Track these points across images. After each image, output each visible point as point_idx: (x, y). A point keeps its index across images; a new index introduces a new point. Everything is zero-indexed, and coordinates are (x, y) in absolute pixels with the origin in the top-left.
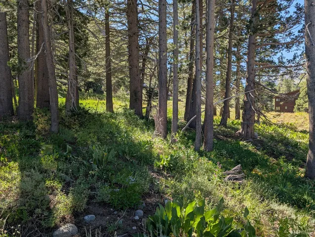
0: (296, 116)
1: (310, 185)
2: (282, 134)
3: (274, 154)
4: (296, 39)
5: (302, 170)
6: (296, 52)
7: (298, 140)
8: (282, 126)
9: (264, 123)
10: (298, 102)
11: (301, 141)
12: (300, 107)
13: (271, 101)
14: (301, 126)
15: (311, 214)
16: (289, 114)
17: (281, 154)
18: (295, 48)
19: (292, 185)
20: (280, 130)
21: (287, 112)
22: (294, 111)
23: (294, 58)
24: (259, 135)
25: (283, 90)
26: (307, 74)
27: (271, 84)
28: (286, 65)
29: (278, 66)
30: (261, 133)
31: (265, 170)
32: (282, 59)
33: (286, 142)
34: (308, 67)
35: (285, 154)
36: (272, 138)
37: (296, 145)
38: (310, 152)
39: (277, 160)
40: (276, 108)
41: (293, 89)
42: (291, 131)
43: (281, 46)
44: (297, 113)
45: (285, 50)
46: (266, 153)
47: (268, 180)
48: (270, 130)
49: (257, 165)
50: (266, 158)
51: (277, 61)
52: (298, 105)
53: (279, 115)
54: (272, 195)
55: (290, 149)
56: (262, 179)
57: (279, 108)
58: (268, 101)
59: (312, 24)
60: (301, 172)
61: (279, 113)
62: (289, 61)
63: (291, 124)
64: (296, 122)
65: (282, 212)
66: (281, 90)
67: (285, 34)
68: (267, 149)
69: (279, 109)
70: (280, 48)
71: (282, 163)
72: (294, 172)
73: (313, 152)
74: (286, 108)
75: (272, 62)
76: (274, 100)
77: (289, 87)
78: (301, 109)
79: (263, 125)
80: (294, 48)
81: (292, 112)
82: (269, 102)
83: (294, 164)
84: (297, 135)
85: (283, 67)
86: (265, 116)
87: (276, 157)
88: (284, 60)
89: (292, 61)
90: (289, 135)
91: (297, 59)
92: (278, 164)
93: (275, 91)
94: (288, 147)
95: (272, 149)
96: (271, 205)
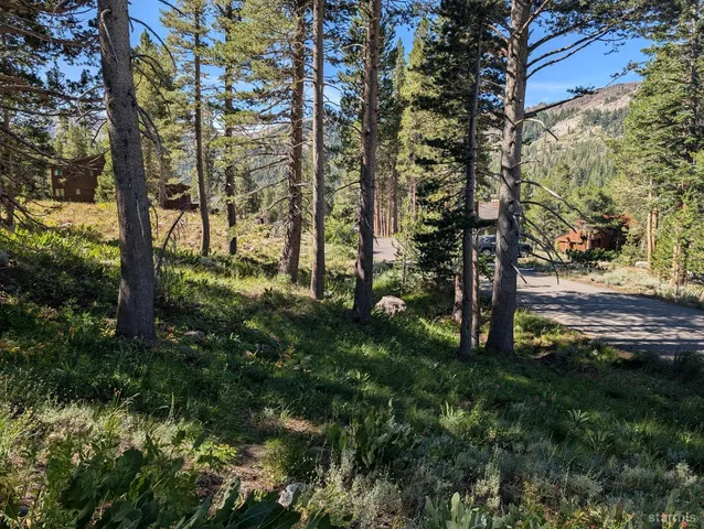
0: (99, 210)
1: (125, 349)
2: (68, 251)
3: (51, 298)
4: (85, 39)
5: (112, 321)
6: (87, 67)
7: (103, 262)
8: (68, 232)
9: (23, 226)
10: (101, 179)
11: (109, 262)
12: (106, 191)
13: (42, 174)
14: (108, 232)
15: (124, 407)
16: (86, 206)
17: (67, 295)
18: (86, 60)
19: (92, 358)
20: (65, 242)
21: (82, 202)
22: (95, 199)
23: (84, 80)
24: (12, 255)
25: (69, 151)
26: (109, 122)
27: (40, 134)
28: (67, 93)
29: (48, 93)
30: (16, 252)
31: (29, 338)
32: (56, 76)
33: (78, 268)
34: (110, 106)
35: (75, 294)
36: (45, 261)
37: (99, 272)
38: (123, 283)
39: (58, 310)
40: (54, 192)
41: (90, 152)
42: (89, 244)
43: (52, 46)
44: (101, 205)
45: (62, 56)
46: (31, 298)
47: (34, 360)
48: (40, 242)
49: (7, 330)
50: (30, 311)
51: (44, 78)
52: (103, 188)
53: (59, 208)
54: (44, 392)
55: (87, 282)
56: (20, 360)
57: (62, 191)
58: (34, 173)
59: (114, 14)
60: (109, 328)
61: (59, 203)
62: (72, 85)
63: (89, 229)
64: (101, 223)
65: (67, 423)
66: (65, 150)
67: (60, 19)
68: (34, 288)
69: (63, 194)
70: (49, 49)
71: (69, 315)
72: (95, 330)
73: (128, 283)
74: (78, 192)
75: (33, 78)
76: (49, 172)
77: (81, 146)
78: (109, 196)
79: (20, 233)
80: (82, 57)
81: (92, 201)
82: (36, 177)
83: (95, 312)
84: (101, 252)
85: (60, 96)
86: (23, 210)
87: (57, 304)
88: (62, 81)
89: (79, 86)
90: (85, 251)
91: (90, 85)
92: (61, 319)
93: (49, 150)
94: (83, 278)
95: (46, 287)
96: (40, 417)
